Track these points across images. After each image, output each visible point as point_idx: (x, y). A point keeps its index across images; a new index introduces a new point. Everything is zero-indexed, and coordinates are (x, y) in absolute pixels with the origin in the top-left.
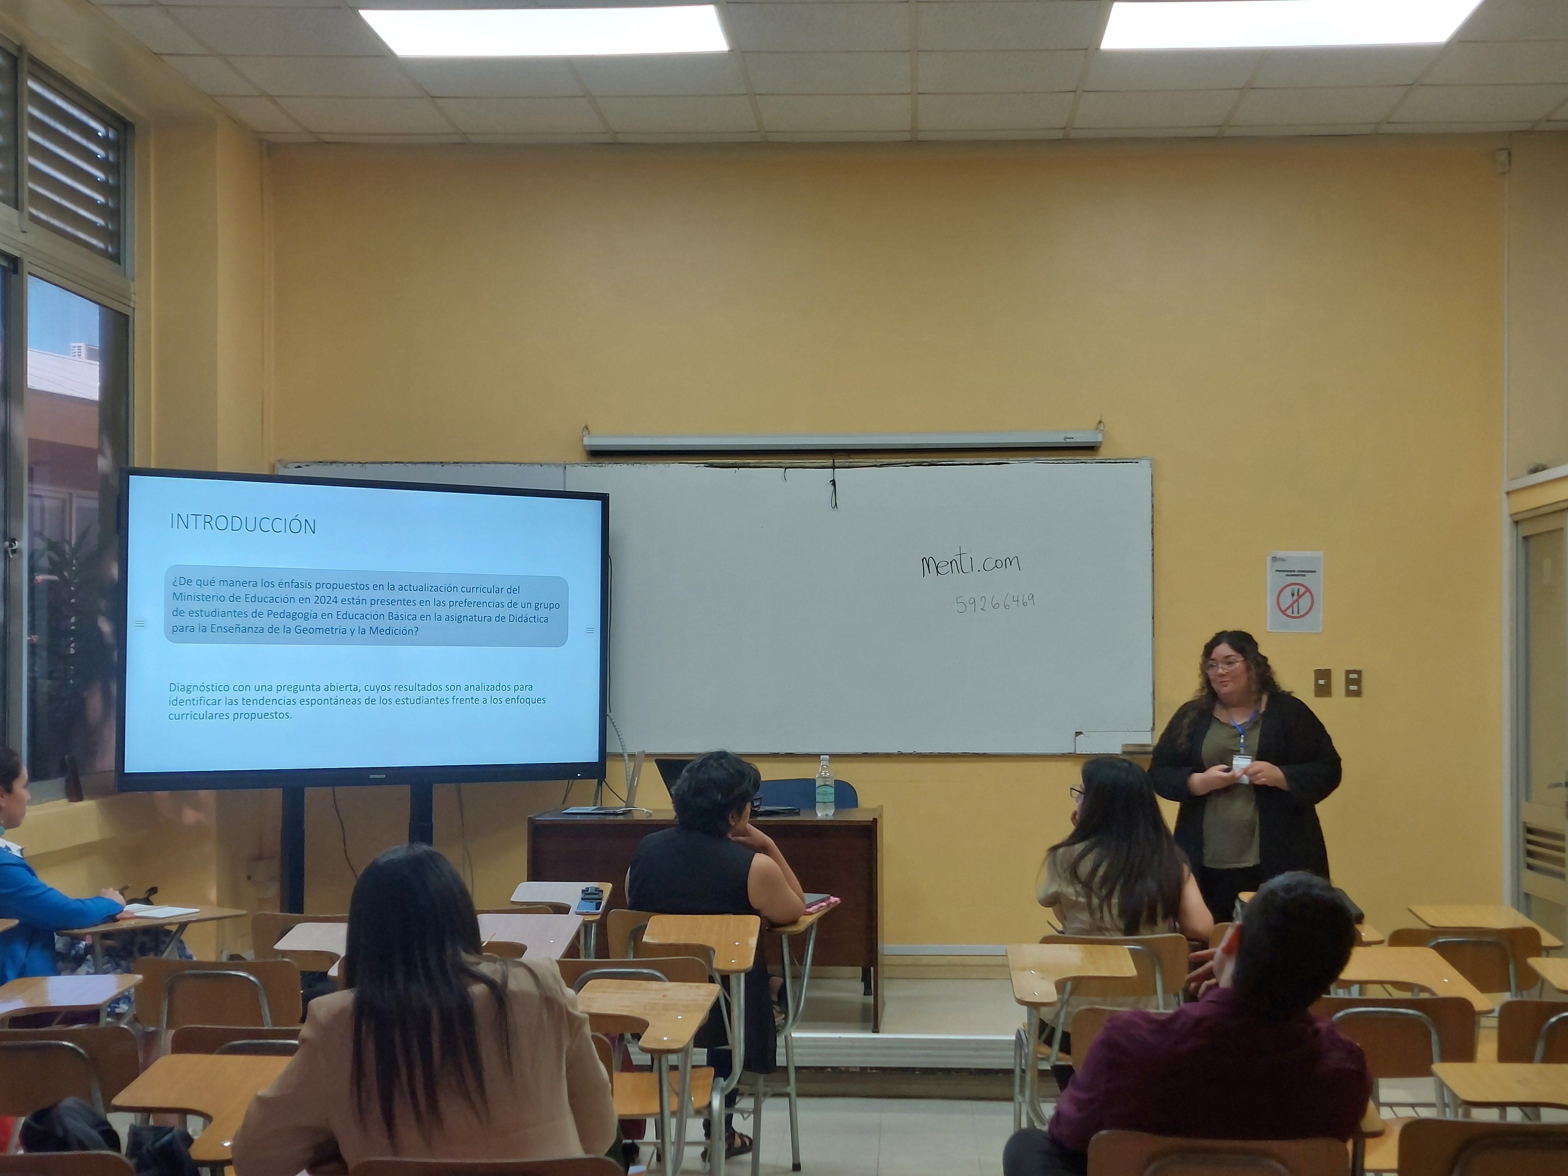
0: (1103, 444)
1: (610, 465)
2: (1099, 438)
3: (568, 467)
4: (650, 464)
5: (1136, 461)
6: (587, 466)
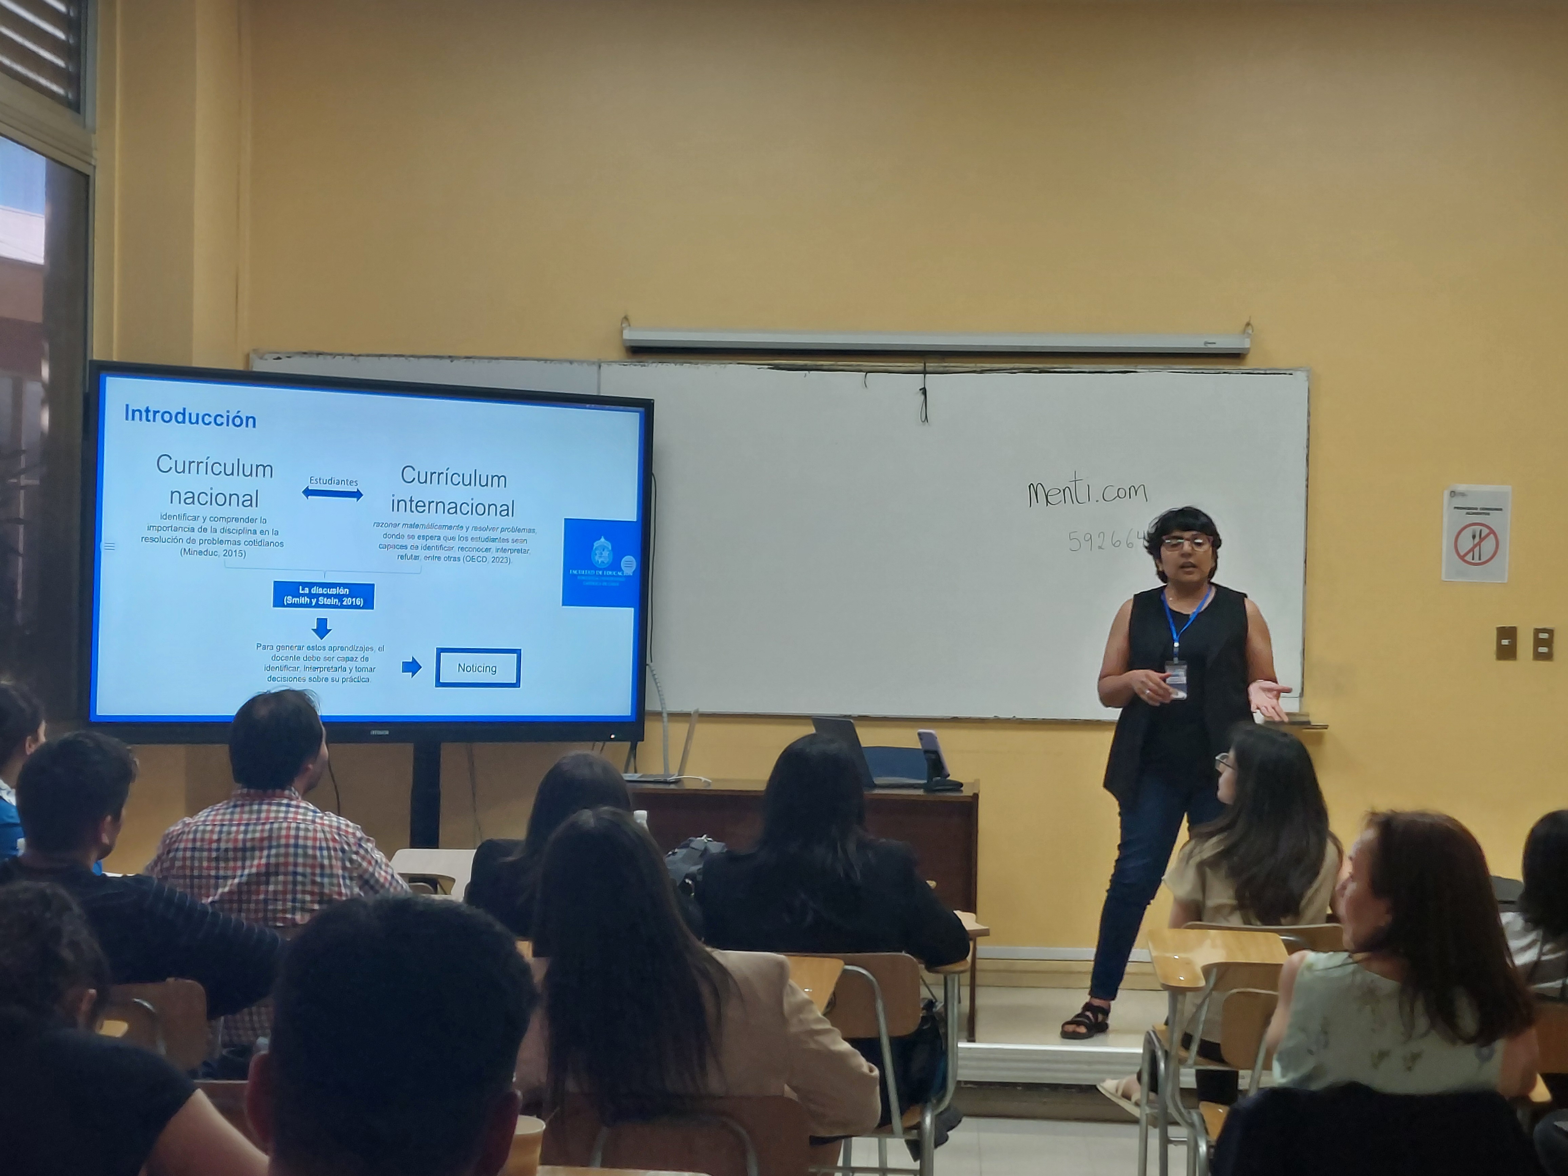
0: (1251, 352)
1: (654, 365)
2: (1247, 344)
3: (604, 366)
4: (702, 363)
5: (1290, 372)
6: (627, 365)
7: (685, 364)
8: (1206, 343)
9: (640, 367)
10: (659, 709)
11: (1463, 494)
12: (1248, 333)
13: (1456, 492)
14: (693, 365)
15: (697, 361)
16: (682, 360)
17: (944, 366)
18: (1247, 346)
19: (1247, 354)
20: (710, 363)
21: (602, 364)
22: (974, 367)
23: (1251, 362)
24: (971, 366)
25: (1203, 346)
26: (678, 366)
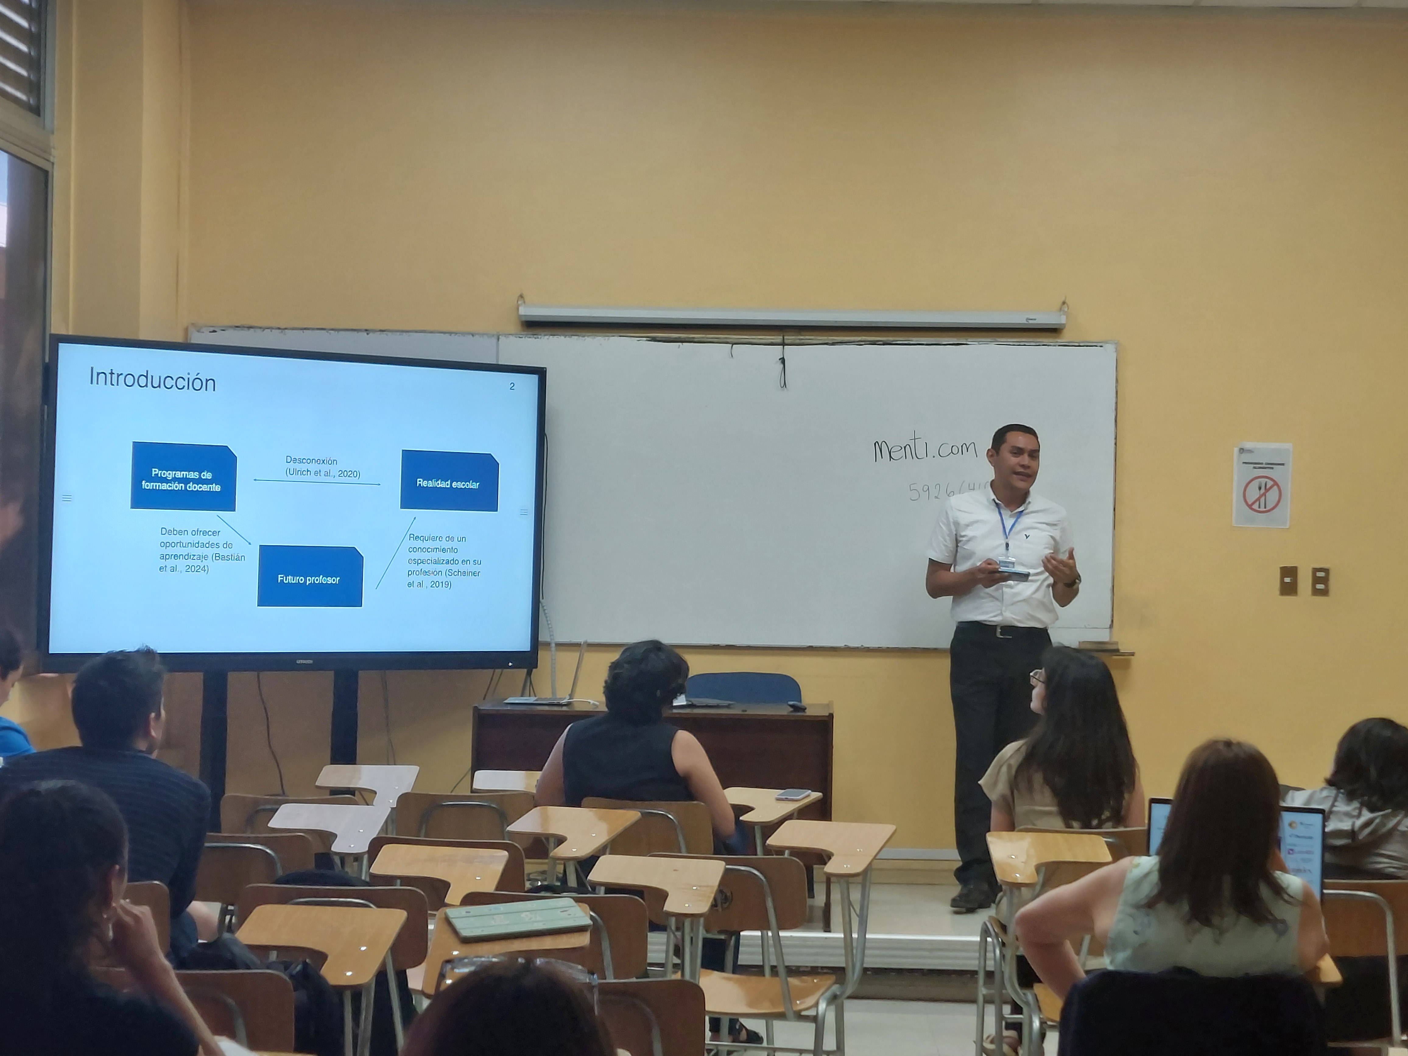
0: (1067, 327)
1: (547, 337)
3: (502, 338)
4: (588, 336)
5: (1101, 344)
6: (522, 337)
7: (573, 337)
8: (1028, 319)
9: (534, 339)
10: (550, 640)
11: (1250, 451)
12: (1064, 311)
13: (1244, 449)
14: (581, 338)
15: (584, 334)
16: (571, 334)
17: (800, 339)
18: (1063, 322)
19: (1062, 329)
20: (595, 336)
21: (500, 337)
22: (825, 340)
23: (1067, 336)
25: (1025, 322)
26: (567, 338)
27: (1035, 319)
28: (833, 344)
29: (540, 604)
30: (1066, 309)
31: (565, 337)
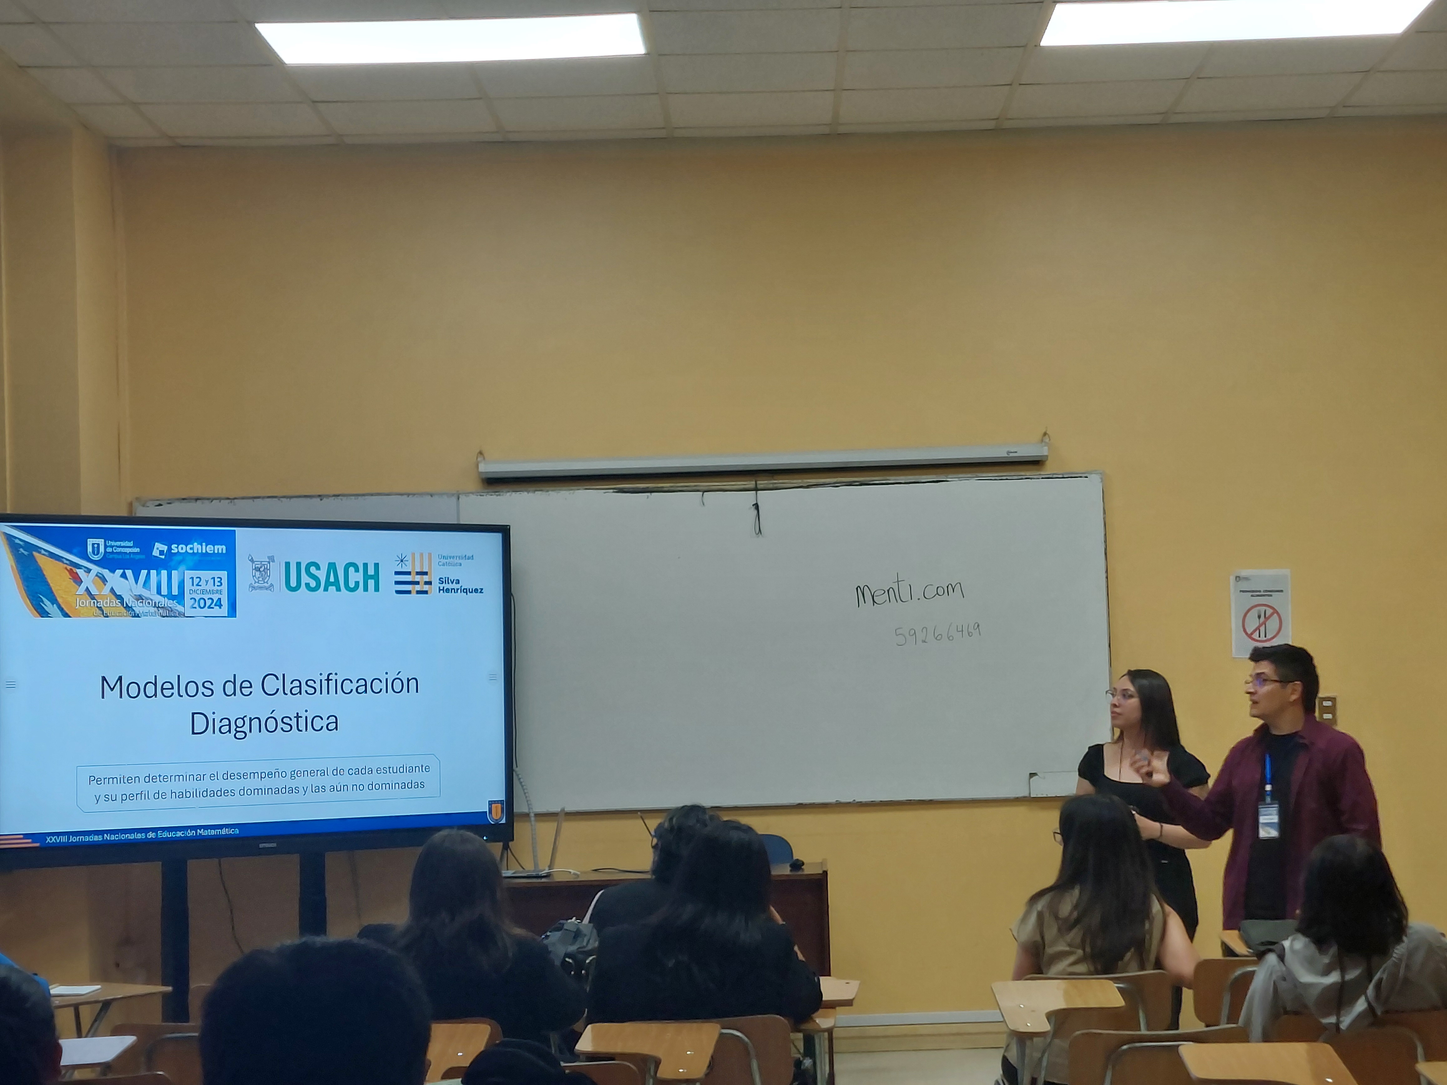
0: (1049, 458)
1: (508, 494)
2: (1044, 451)
3: (463, 498)
4: (552, 491)
5: (1085, 475)
6: (483, 495)
7: (536, 492)
8: (1008, 453)
9: (495, 496)
10: (526, 810)
11: (1246, 579)
12: (1045, 442)
13: (1241, 576)
14: (544, 493)
15: (548, 489)
16: (534, 489)
17: (773, 483)
18: (1046, 454)
19: (1045, 461)
20: (560, 490)
21: (460, 496)
22: (800, 483)
23: (1049, 468)
24: (798, 482)
25: (1007, 455)
26: (531, 494)
27: (1016, 452)
28: (808, 487)
29: (514, 773)
30: (1047, 440)
31: (528, 493)
